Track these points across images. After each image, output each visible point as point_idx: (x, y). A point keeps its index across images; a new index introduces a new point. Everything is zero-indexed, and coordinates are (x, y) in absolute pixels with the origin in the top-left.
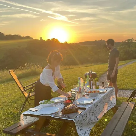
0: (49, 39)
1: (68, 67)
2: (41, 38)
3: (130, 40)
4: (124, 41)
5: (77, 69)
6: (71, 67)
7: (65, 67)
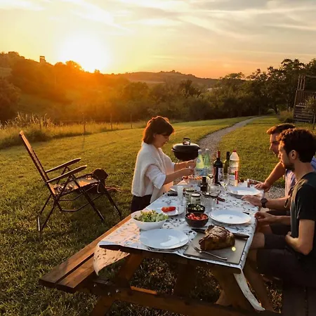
0: (60, 63)
1: (108, 126)
2: (42, 58)
3: (236, 75)
4: (224, 77)
5: (129, 131)
6: (115, 126)
7: (102, 125)
